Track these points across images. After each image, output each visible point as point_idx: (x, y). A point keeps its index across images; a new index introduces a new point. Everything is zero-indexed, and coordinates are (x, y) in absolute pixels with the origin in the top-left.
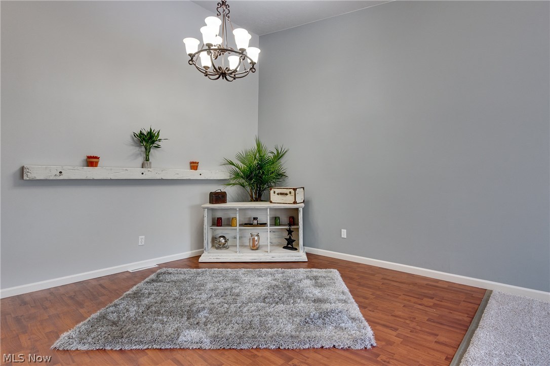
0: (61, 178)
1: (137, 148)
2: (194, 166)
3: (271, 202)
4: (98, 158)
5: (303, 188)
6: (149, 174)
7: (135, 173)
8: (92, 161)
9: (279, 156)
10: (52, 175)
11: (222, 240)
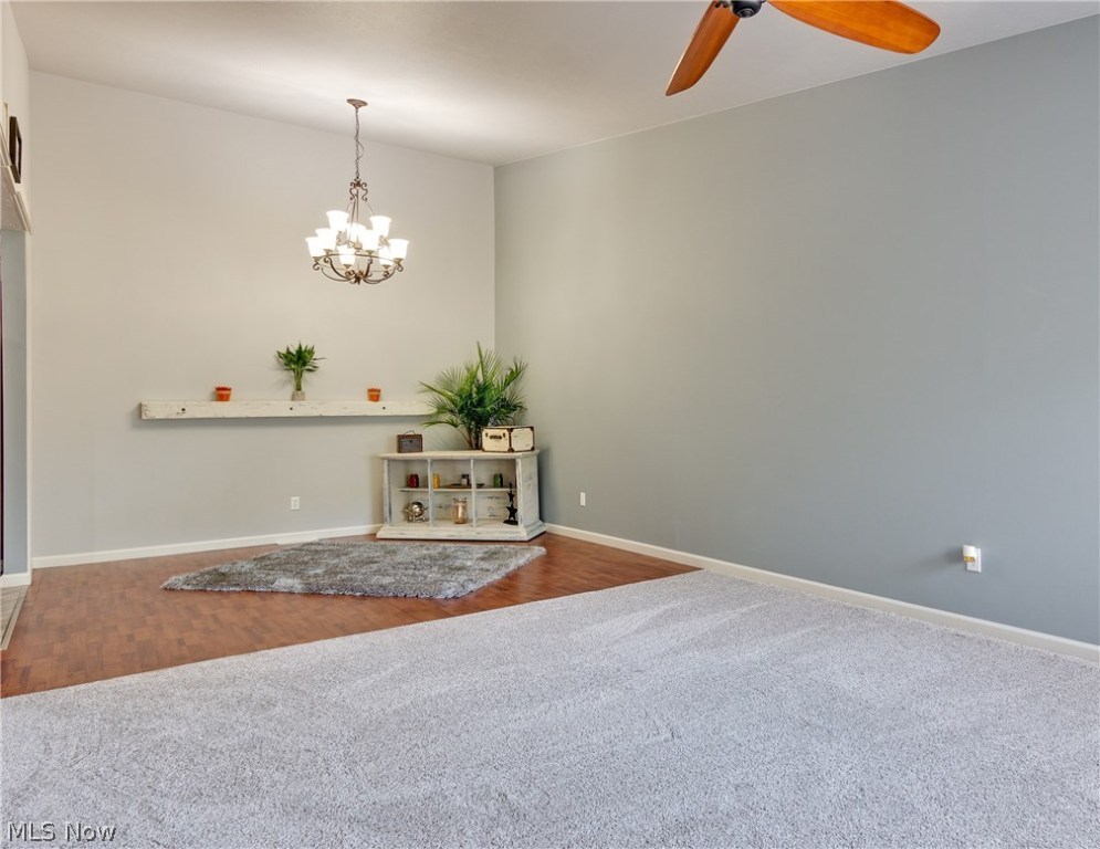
0: (184, 416)
1: (285, 373)
2: (374, 395)
3: (484, 450)
4: (229, 390)
5: (532, 428)
6: (302, 409)
7: (281, 407)
8: (222, 394)
9: (515, 375)
10: (172, 412)
11: (416, 509)
